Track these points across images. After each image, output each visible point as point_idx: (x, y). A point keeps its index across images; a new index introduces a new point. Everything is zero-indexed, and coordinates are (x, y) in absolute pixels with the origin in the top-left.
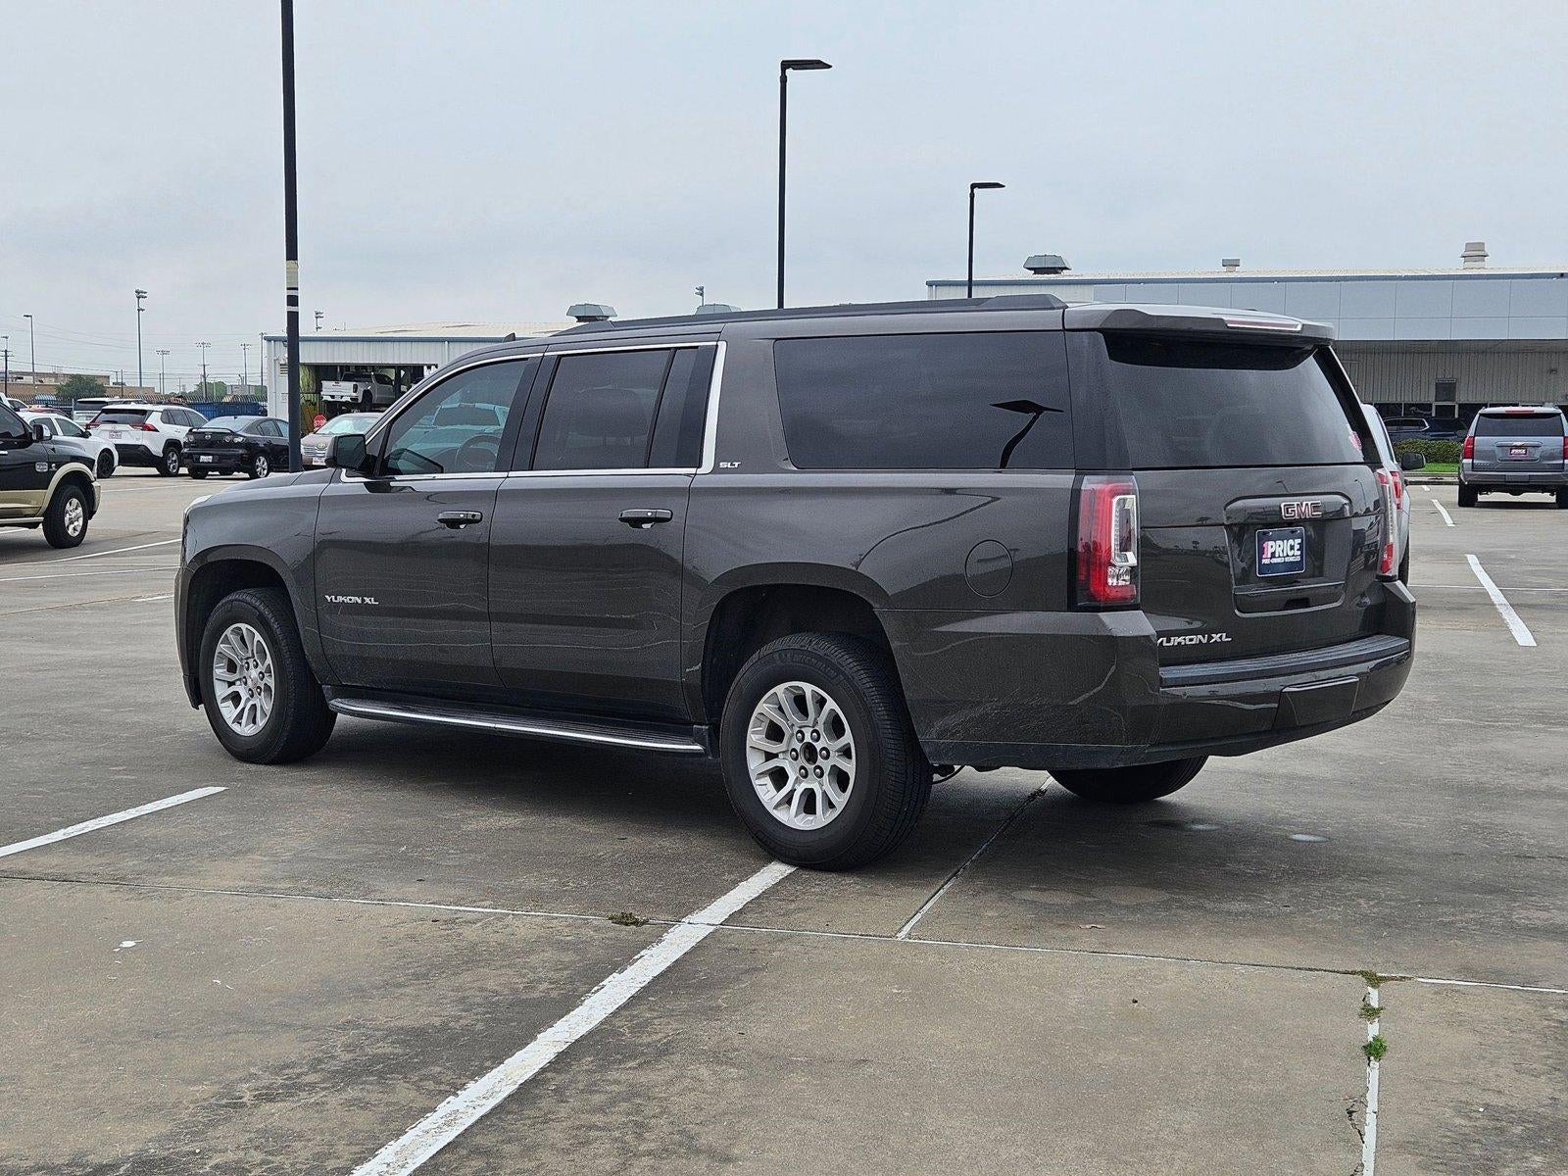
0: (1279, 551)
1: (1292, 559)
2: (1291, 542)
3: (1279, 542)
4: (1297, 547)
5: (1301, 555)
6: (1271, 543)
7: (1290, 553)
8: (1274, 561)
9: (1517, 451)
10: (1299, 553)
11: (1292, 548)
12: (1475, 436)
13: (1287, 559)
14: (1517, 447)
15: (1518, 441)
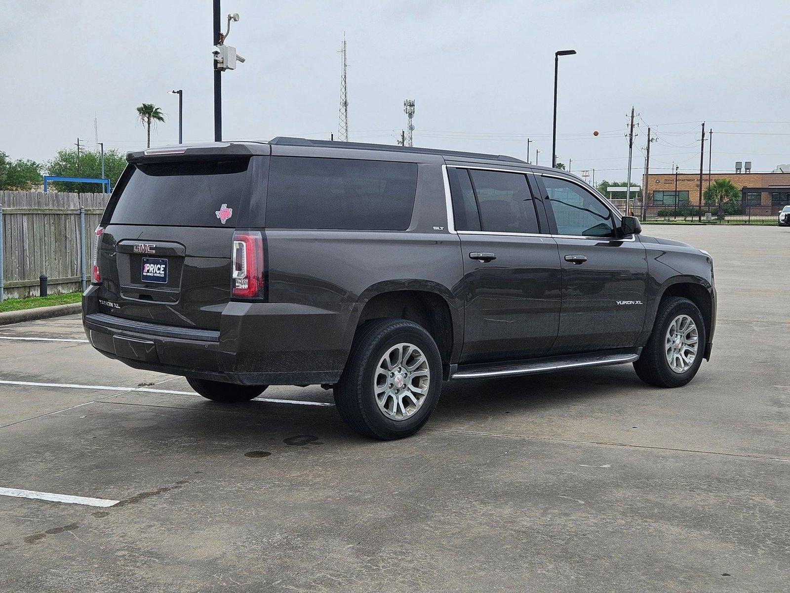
0: (151, 269)
1: (158, 275)
2: (159, 266)
3: (152, 265)
4: (162, 269)
5: (165, 274)
6: (148, 265)
7: (158, 272)
8: (148, 274)
10: (163, 272)
11: (159, 269)
13: (155, 275)
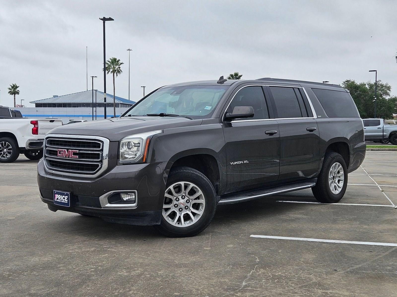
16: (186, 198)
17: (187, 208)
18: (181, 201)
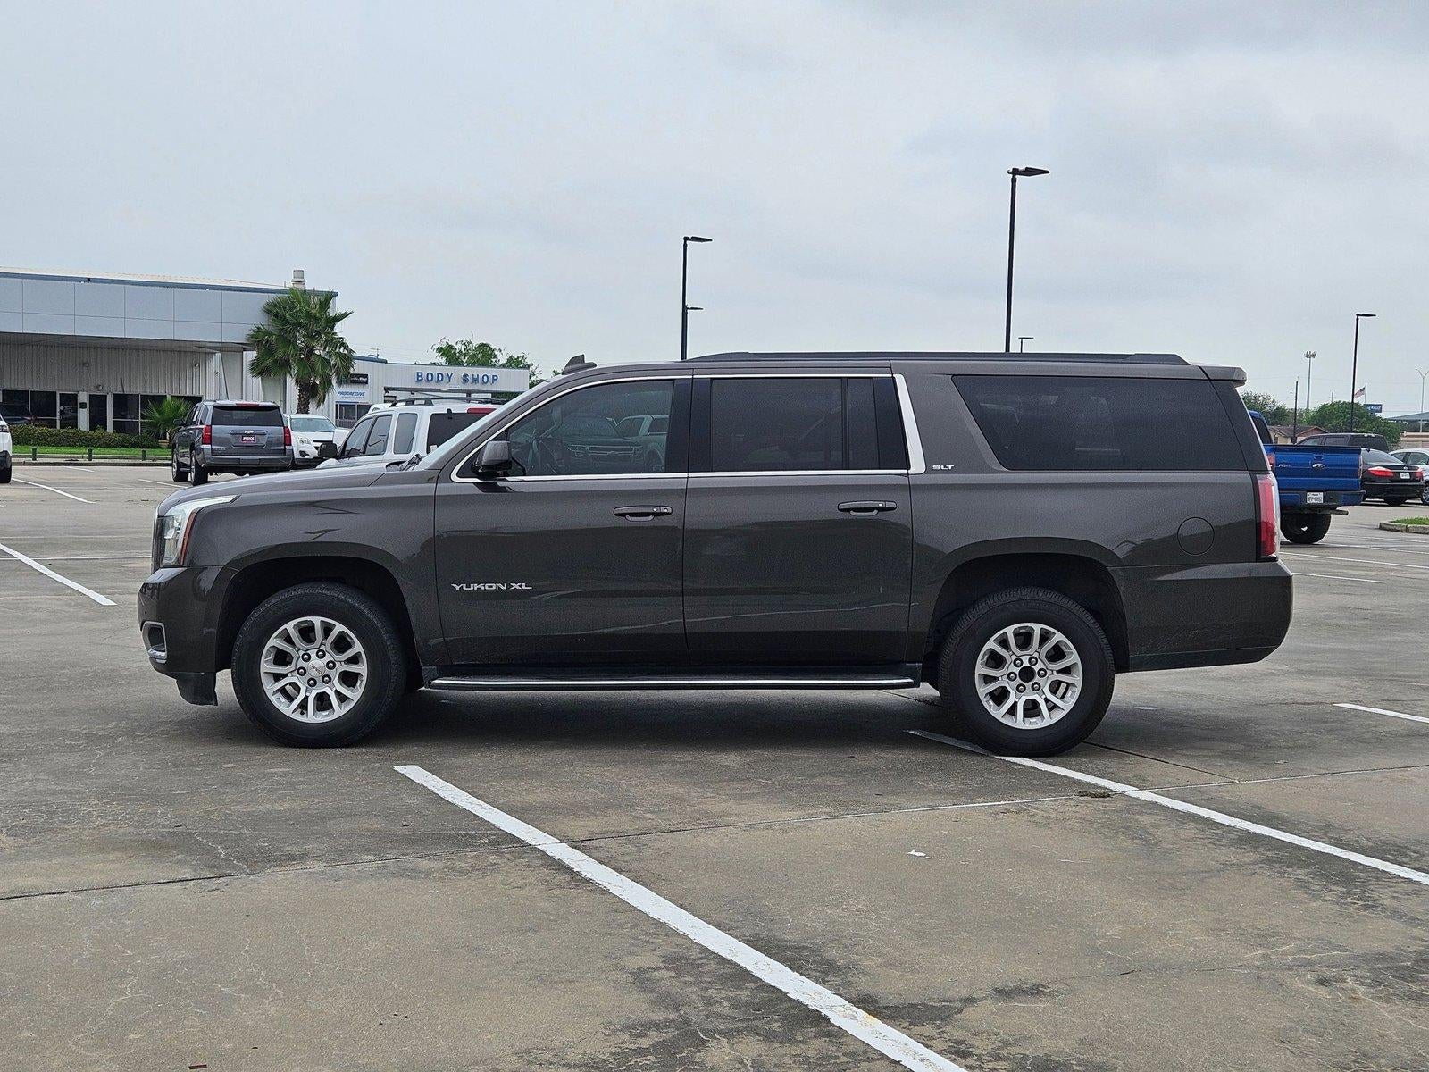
9: (247, 438)
12: (212, 424)
14: (247, 435)
15: (249, 430)
16: (328, 658)
17: (327, 680)
18: (315, 661)
